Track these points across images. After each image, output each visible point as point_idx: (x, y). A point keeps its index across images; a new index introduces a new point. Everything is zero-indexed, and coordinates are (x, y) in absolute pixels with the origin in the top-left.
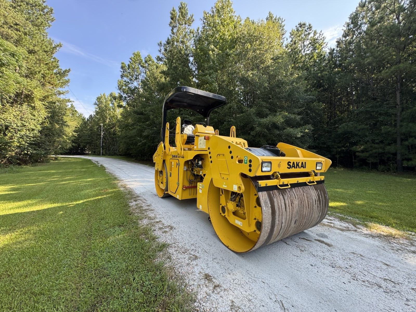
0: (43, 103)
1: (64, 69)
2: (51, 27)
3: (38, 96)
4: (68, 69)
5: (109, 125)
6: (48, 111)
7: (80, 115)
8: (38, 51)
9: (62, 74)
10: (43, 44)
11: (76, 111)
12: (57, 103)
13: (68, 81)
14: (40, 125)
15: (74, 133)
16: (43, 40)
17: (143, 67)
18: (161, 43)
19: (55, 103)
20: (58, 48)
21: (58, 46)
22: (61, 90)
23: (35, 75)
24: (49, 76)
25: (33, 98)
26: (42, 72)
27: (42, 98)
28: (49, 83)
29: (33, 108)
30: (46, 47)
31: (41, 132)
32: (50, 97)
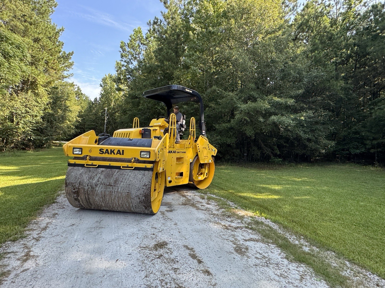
1: (67, 53)
2: (54, 12)
3: (41, 83)
4: (71, 52)
6: (51, 97)
7: (87, 98)
8: (42, 38)
9: (66, 57)
10: (47, 30)
11: (82, 94)
12: (60, 88)
13: (71, 64)
14: (43, 111)
15: (78, 118)
16: (47, 27)
17: (144, 44)
18: (150, 23)
19: (57, 88)
20: (60, 33)
21: (60, 30)
22: (65, 73)
23: (39, 62)
24: (52, 62)
25: (37, 85)
26: (45, 58)
27: (45, 84)
28: (52, 68)
29: (37, 95)
30: (50, 33)
31: (43, 118)
32: (52, 83)
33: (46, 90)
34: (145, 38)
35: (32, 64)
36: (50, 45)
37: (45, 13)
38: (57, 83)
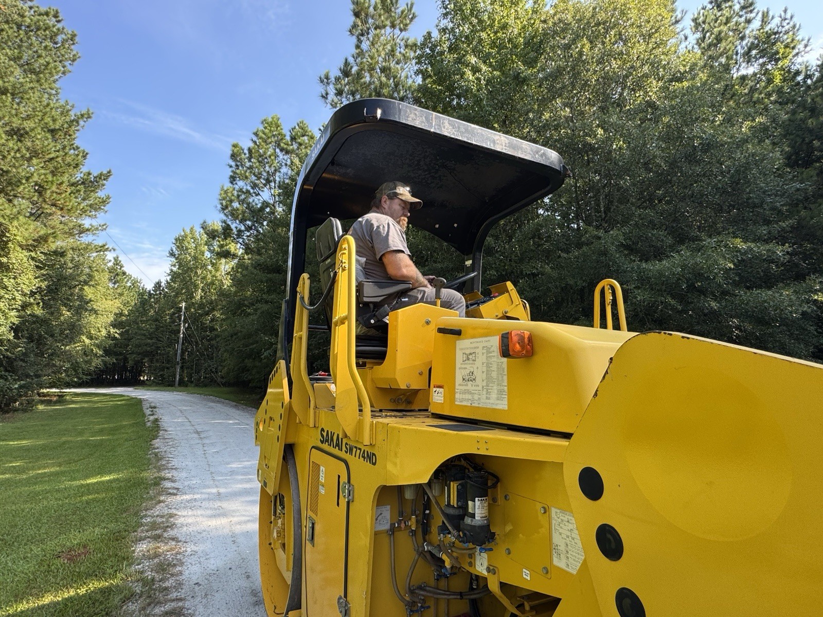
0: (33, 254)
1: (95, 173)
2: (68, 75)
3: (18, 238)
4: (105, 172)
5: (201, 306)
6: (44, 275)
7: (135, 283)
8: (32, 130)
9: (91, 184)
10: (45, 114)
11: (124, 273)
12: (70, 254)
13: (104, 202)
14: (18, 311)
15: (112, 330)
16: (48, 105)
17: (287, 152)
18: (327, 78)
19: (62, 254)
20: (81, 123)
21: (82, 115)
22: (87, 222)
23: (18, 186)
24: (54, 188)
25: (7, 243)
27: (31, 242)
28: (54, 205)
30: (54, 120)
31: (16, 329)
32: (51, 239)
33: (33, 259)
34: (288, 138)
36: (52, 147)
37: (46, 71)
38: (64, 243)
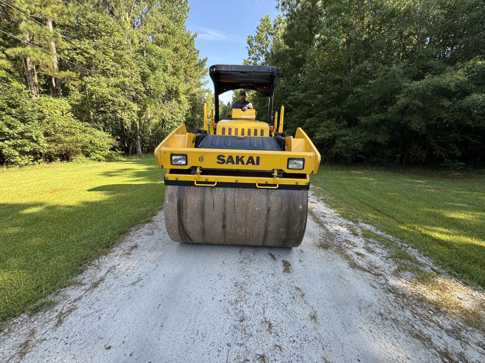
0: (187, 96)
1: (202, 60)
2: (187, 18)
3: (182, 91)
6: (190, 103)
8: (180, 47)
9: (201, 64)
10: (182, 39)
12: (198, 94)
16: (183, 34)
17: (272, 34)
19: (195, 95)
20: (194, 39)
21: (194, 36)
23: (179, 71)
24: (189, 70)
25: (179, 93)
26: (183, 67)
27: (185, 92)
28: (190, 76)
29: (179, 102)
30: (186, 41)
31: (185, 123)
32: (191, 90)
33: (187, 98)
34: (273, 26)
35: (174, 74)
36: (187, 52)
37: (180, 20)
38: (195, 90)
